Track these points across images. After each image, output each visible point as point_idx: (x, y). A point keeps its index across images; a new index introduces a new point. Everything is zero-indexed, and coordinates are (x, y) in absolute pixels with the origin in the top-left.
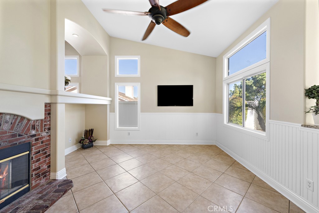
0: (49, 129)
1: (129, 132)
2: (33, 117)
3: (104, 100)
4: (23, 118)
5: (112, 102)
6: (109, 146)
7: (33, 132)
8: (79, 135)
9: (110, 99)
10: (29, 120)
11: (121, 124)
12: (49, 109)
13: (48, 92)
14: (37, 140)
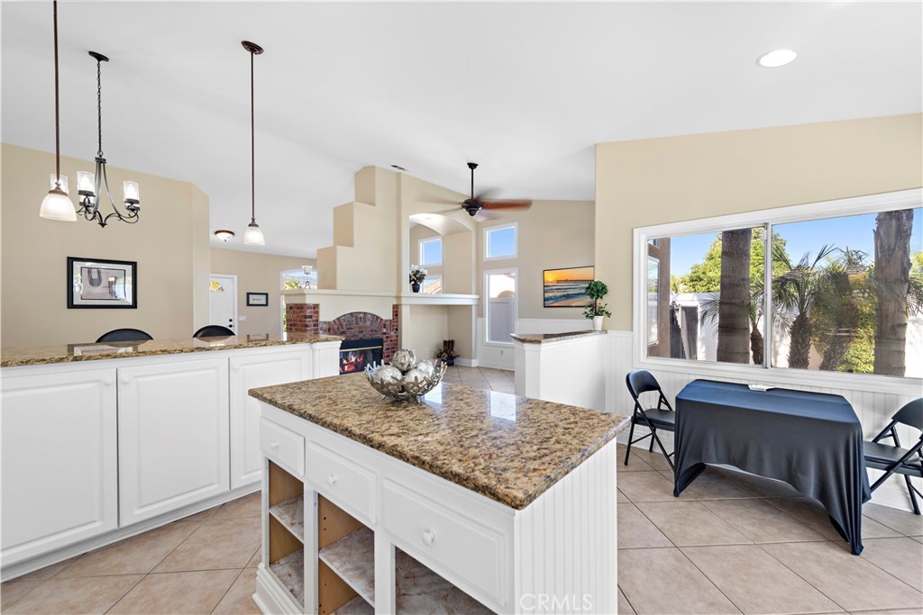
0: (397, 330)
1: (502, 349)
2: (384, 318)
3: (467, 299)
4: (378, 317)
5: (480, 301)
6: (475, 368)
7: (385, 331)
8: (438, 345)
9: (476, 297)
10: (382, 320)
11: (493, 337)
12: (396, 310)
13: (394, 294)
14: (387, 337)
